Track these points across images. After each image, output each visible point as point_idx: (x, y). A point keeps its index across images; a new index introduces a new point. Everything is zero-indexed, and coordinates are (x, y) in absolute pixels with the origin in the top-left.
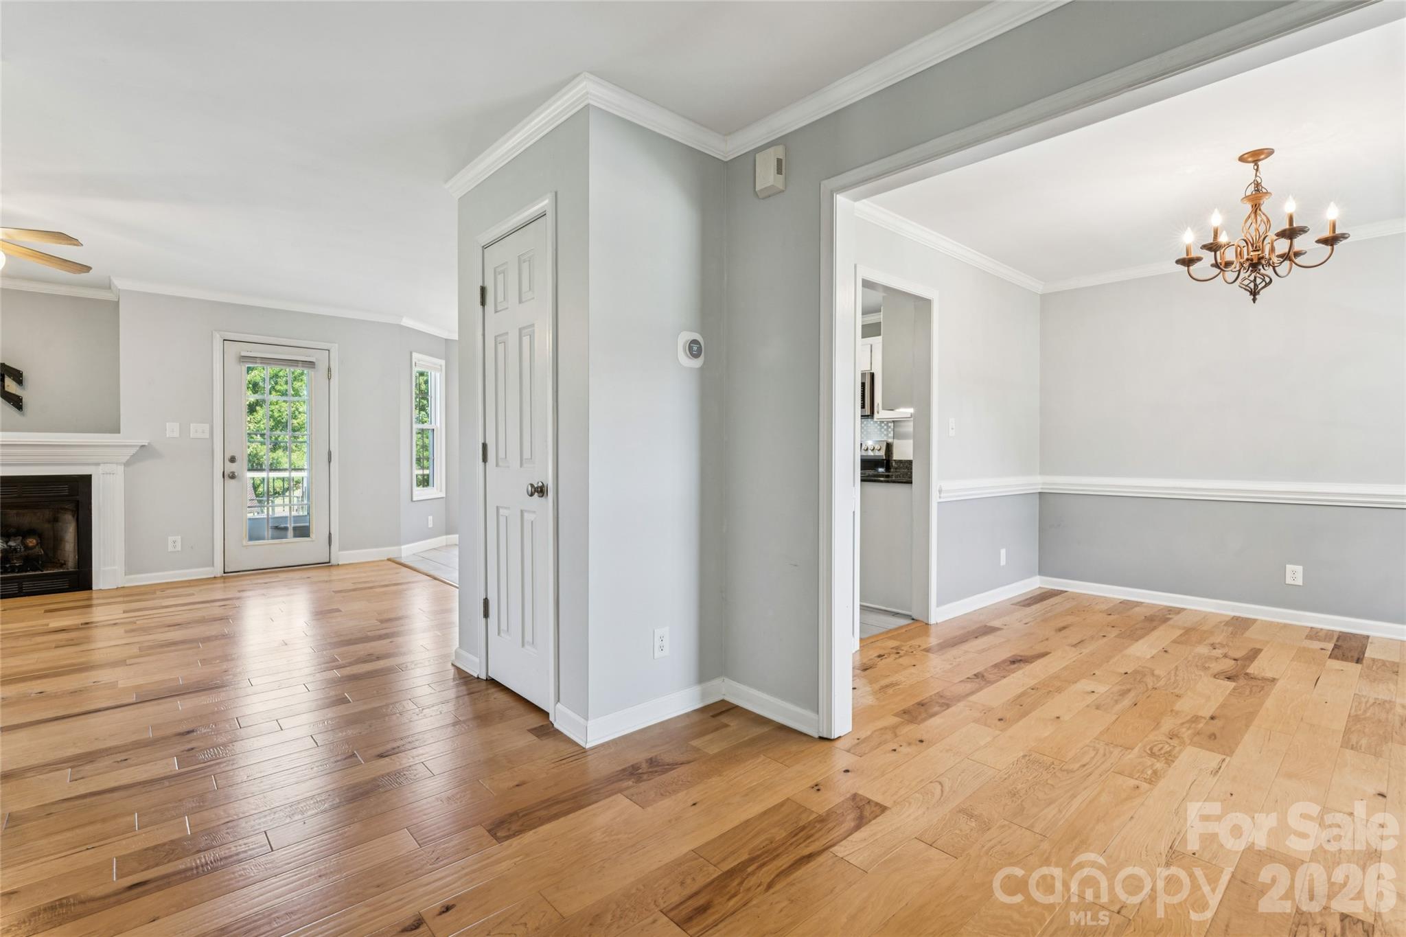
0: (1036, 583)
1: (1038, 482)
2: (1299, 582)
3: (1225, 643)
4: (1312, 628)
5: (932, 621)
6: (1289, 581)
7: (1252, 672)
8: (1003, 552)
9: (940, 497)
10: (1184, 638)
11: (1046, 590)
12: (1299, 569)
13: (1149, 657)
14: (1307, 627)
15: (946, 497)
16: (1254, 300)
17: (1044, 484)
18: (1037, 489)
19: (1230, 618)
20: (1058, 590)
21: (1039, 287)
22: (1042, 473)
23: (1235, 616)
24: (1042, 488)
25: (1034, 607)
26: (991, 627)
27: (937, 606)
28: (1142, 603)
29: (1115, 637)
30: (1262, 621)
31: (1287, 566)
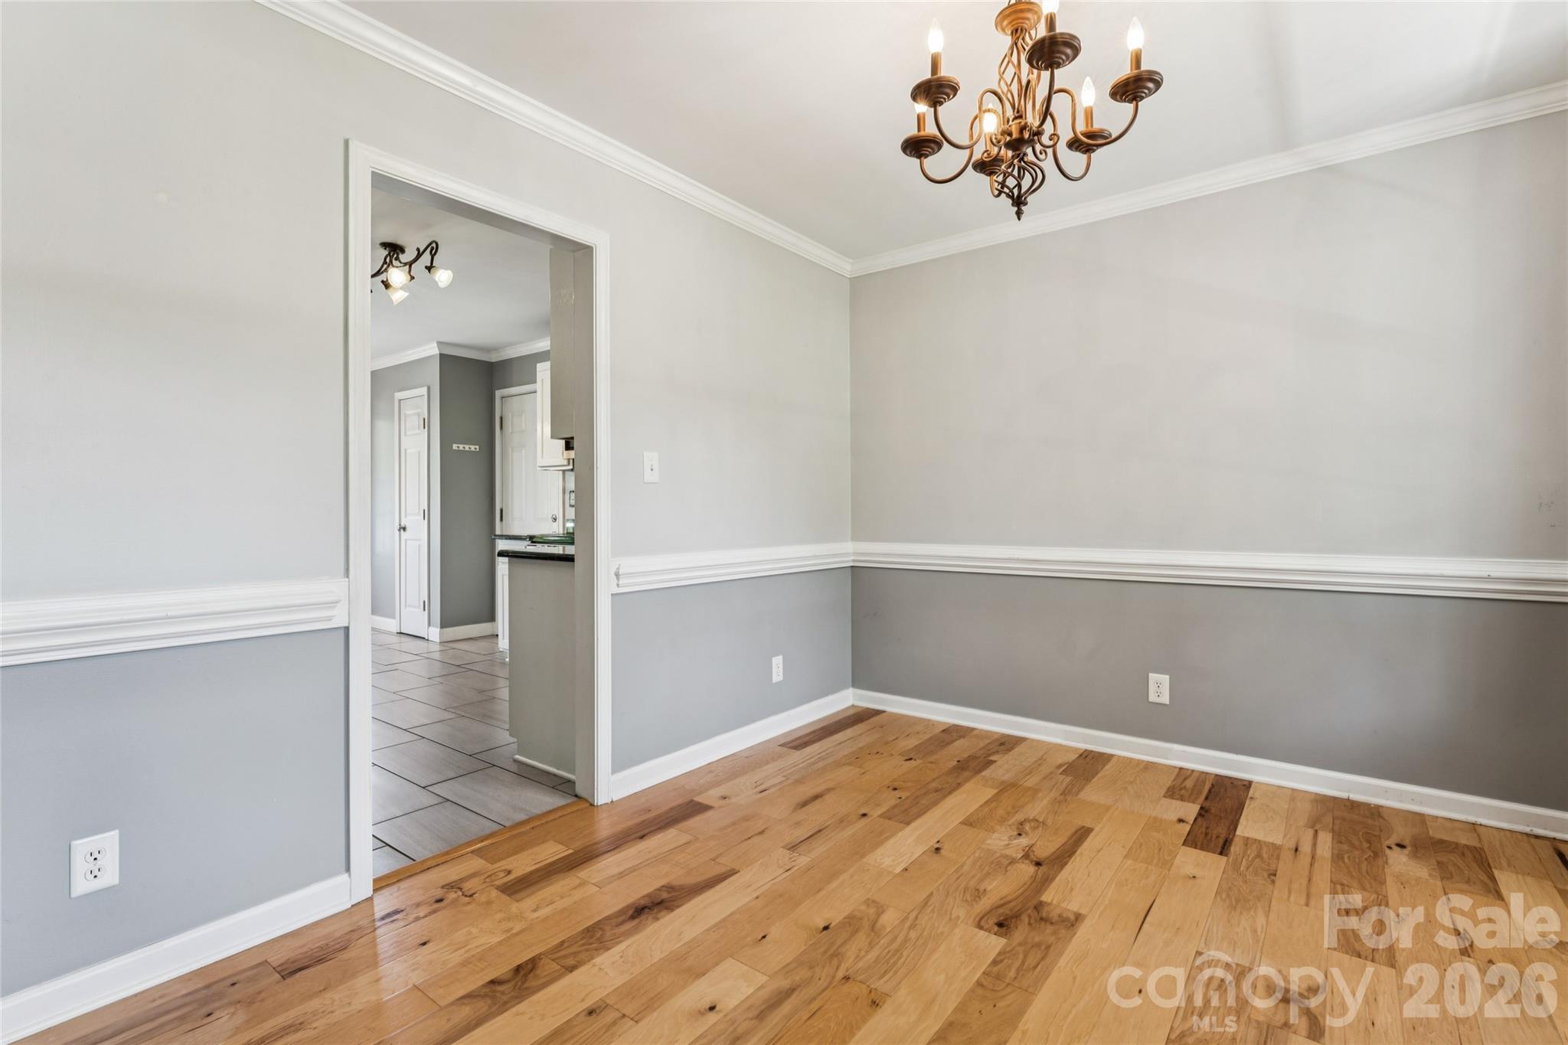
0: (848, 699)
1: (846, 551)
2: (1165, 699)
3: (1041, 820)
4: (1181, 769)
5: (602, 797)
6: (1152, 698)
7: (1049, 901)
8: (778, 662)
9: (618, 585)
10: (987, 809)
11: (860, 709)
12: (1165, 679)
13: (898, 870)
14: (1175, 767)
15: (628, 585)
16: (1019, 214)
17: (855, 554)
18: (848, 561)
19: (1074, 756)
20: (874, 710)
21: (847, 267)
22: (855, 538)
23: (1086, 750)
24: (854, 561)
25: (808, 750)
26: (699, 803)
27: (613, 772)
28: (973, 729)
29: (879, 816)
30: (1119, 756)
31: (1150, 674)
